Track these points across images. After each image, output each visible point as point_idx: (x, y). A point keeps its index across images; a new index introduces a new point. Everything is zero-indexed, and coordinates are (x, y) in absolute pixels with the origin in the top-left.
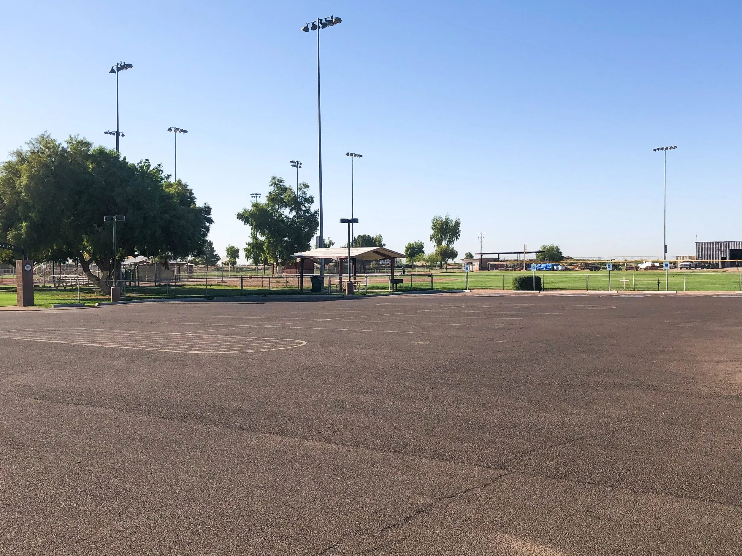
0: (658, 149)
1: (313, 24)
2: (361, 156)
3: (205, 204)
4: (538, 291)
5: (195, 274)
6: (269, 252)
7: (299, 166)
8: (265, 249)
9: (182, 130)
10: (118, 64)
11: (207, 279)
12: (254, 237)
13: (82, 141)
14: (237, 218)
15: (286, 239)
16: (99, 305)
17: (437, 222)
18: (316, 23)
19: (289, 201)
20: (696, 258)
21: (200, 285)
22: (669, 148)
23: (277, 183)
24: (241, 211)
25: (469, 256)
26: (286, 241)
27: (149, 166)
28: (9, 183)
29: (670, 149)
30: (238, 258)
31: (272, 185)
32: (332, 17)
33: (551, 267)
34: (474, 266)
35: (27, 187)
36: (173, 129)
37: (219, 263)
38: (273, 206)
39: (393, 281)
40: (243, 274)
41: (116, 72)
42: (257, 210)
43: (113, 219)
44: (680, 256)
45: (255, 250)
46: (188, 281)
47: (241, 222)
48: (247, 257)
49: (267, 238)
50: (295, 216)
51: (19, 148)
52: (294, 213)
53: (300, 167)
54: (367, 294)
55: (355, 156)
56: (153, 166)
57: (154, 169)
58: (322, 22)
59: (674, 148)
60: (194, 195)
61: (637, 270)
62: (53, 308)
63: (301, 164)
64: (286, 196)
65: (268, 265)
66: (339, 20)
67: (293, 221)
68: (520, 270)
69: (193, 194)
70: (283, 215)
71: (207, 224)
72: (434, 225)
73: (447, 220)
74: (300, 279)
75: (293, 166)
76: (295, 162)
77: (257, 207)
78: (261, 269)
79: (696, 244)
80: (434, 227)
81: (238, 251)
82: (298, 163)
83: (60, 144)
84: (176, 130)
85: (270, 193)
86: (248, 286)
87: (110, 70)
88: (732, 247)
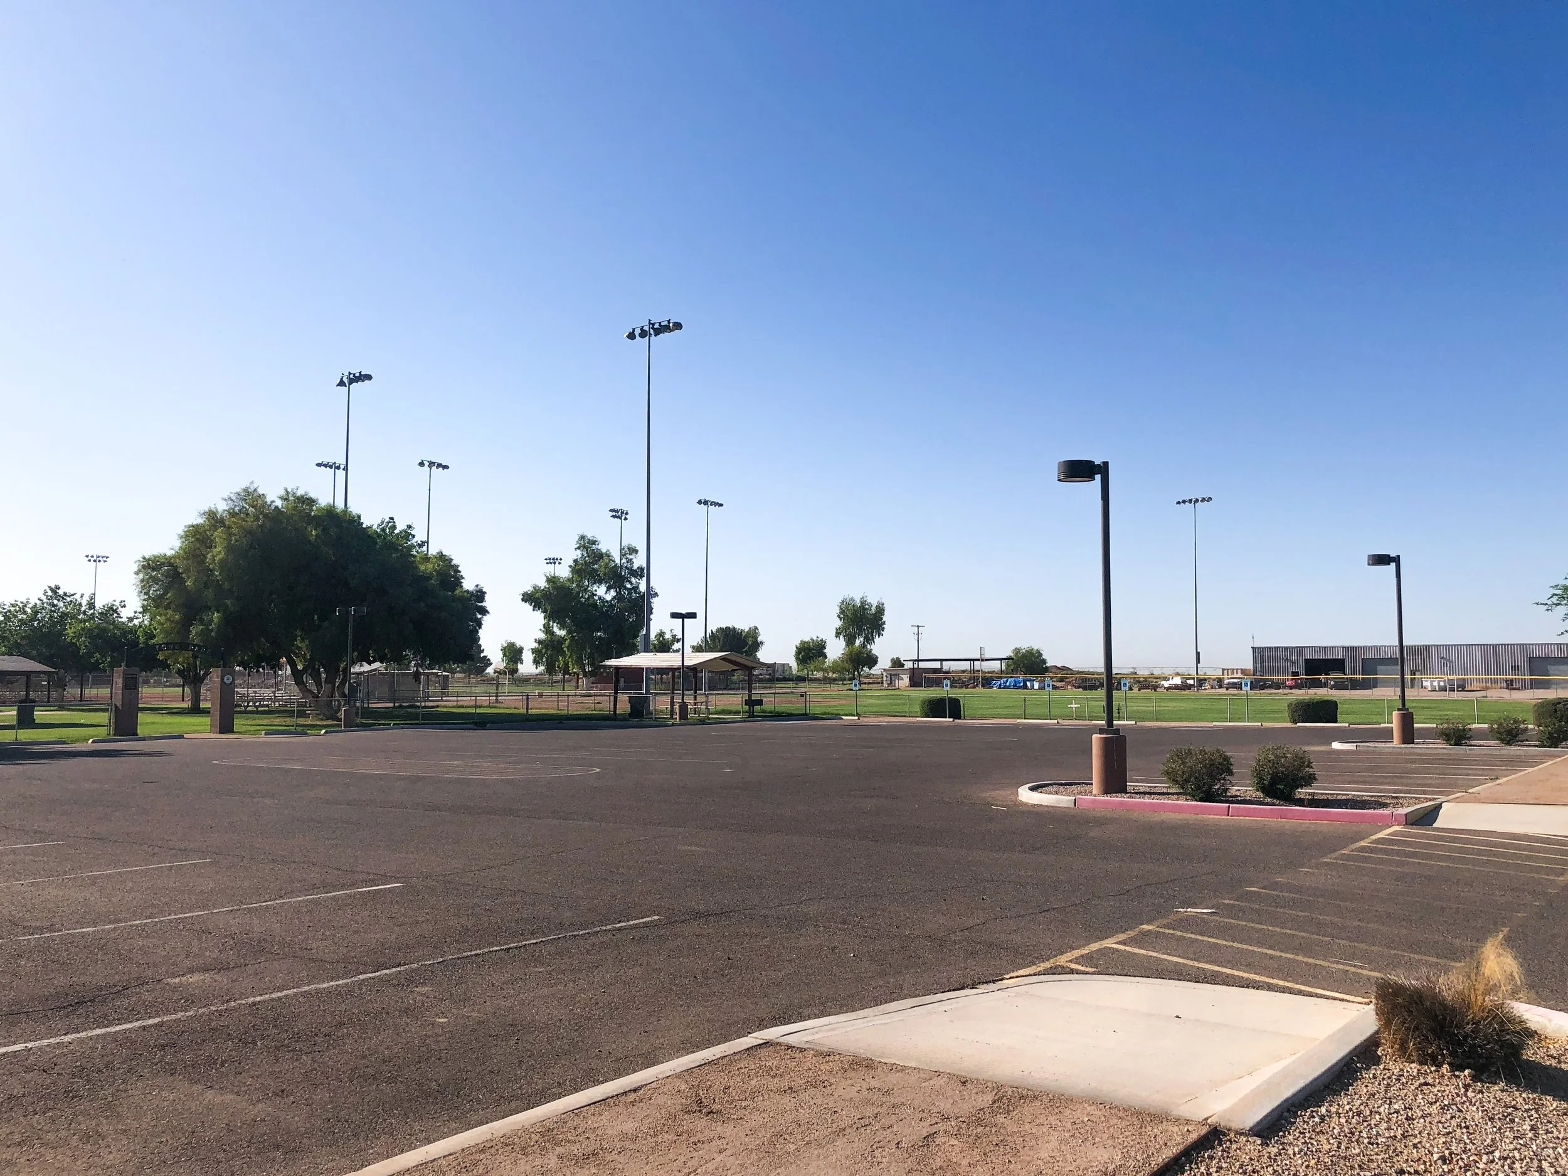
0: (1184, 502)
1: (642, 329)
2: (721, 505)
3: (477, 586)
4: (951, 720)
5: (450, 689)
6: (571, 654)
7: (623, 517)
8: (565, 649)
9: (440, 465)
10: (350, 373)
11: (478, 698)
12: (547, 630)
13: (303, 497)
14: (523, 600)
15: (599, 634)
16: (326, 732)
17: (847, 606)
18: (646, 328)
19: (605, 574)
20: (1252, 673)
21: (462, 707)
22: (1200, 499)
23: (586, 544)
24: (528, 588)
25: (897, 663)
26: (600, 637)
27: (394, 527)
28: (195, 556)
29: (1202, 501)
30: (522, 663)
31: (578, 548)
32: (669, 321)
33: (1022, 684)
34: (902, 679)
35: (223, 562)
36: (426, 464)
37: (490, 670)
38: (580, 581)
39: (751, 703)
40: (528, 689)
41: (347, 385)
42: (554, 588)
43: (349, 612)
44: (1228, 670)
45: (549, 652)
46: (442, 700)
47: (528, 607)
48: (536, 662)
49: (569, 633)
50: (614, 598)
51: (213, 507)
52: (613, 593)
53: (626, 519)
54: (708, 721)
55: (711, 505)
56: (400, 527)
57: (401, 532)
58: (655, 327)
59: (1208, 501)
60: (461, 574)
61: (1155, 691)
62: (263, 736)
63: (627, 514)
64: (600, 566)
65: (570, 674)
66: (678, 326)
67: (611, 606)
68: (974, 688)
69: (460, 572)
70: (596, 595)
71: (479, 616)
72: (842, 612)
73: (863, 603)
74: (612, 698)
75: (613, 516)
76: (617, 511)
77: (554, 582)
78: (558, 682)
79: (1251, 649)
80: (842, 616)
81: (521, 650)
82: (622, 513)
83: (273, 502)
84: (431, 464)
85: (576, 561)
86: (536, 709)
87: (338, 382)
88: (1308, 656)
